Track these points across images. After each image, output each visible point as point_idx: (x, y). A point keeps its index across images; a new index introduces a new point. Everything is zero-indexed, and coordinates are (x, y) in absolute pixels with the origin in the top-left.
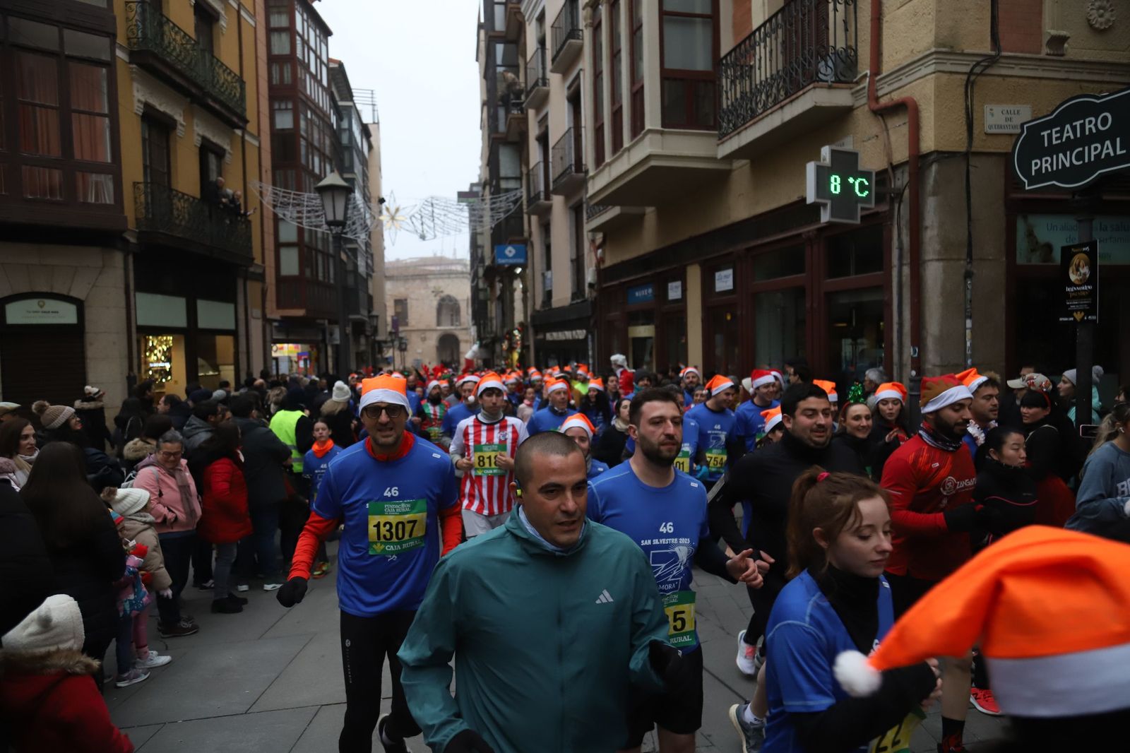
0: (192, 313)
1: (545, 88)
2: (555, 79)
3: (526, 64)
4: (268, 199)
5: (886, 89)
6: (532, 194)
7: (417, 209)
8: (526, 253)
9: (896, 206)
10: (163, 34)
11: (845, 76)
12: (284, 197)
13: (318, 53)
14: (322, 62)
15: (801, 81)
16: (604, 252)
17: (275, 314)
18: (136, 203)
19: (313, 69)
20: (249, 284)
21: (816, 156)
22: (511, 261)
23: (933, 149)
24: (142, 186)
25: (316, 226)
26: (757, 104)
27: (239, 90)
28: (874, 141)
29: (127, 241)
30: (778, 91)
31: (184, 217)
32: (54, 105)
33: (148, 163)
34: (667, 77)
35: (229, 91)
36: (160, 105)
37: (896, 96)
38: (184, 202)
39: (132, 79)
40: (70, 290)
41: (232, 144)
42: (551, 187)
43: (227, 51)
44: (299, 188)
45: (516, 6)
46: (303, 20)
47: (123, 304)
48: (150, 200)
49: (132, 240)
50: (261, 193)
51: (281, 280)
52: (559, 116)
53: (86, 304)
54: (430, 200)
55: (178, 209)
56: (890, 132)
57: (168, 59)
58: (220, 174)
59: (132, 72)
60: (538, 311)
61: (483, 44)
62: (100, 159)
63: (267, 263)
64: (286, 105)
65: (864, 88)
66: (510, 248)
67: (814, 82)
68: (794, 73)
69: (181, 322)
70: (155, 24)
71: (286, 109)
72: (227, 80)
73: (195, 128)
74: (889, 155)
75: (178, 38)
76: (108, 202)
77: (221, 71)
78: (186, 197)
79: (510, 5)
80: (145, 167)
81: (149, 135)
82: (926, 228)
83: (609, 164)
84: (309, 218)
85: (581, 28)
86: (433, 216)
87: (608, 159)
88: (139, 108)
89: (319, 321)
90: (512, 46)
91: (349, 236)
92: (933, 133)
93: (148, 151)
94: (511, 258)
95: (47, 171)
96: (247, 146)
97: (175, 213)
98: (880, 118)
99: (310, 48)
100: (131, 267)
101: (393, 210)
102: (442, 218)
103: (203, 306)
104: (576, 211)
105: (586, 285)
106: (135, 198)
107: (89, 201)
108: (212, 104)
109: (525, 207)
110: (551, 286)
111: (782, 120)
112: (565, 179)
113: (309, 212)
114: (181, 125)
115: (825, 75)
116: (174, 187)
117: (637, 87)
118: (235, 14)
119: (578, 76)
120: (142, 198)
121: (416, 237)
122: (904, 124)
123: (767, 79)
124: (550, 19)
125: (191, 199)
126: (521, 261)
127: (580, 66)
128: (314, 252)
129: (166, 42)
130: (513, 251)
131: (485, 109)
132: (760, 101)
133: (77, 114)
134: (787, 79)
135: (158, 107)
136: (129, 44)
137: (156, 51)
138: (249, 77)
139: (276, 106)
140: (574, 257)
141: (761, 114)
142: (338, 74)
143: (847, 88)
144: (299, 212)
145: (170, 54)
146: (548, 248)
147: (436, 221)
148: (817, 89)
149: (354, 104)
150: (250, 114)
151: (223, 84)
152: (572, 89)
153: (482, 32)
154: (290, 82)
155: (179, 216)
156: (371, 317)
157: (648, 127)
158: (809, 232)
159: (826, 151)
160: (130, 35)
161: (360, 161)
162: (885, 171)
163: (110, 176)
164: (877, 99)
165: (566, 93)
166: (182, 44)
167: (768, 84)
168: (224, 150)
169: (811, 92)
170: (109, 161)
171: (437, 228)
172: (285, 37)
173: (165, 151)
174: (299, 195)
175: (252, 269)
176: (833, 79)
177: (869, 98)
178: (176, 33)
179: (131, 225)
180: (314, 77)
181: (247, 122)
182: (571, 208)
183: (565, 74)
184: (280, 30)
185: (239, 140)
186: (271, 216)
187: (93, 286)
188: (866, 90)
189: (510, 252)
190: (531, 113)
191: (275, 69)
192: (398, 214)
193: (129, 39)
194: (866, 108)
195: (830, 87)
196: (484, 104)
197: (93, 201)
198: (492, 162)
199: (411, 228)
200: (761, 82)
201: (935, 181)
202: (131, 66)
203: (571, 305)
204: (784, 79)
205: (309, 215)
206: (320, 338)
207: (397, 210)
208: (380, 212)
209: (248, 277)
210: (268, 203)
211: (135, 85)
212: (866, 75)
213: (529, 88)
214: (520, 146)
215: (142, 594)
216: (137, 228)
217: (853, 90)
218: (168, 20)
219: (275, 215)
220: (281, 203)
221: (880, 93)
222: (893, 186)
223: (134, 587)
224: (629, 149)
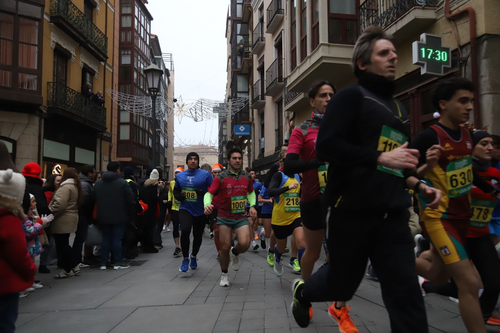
0: (72, 154)
1: (263, 42)
2: (268, 37)
3: (253, 31)
4: (116, 98)
5: (456, 6)
6: (255, 98)
7: (193, 105)
8: (251, 129)
9: (463, 68)
10: (68, 9)
11: (431, 3)
12: (124, 97)
13: (145, 28)
14: (147, 33)
15: (407, 7)
16: (294, 122)
17: (115, 159)
18: (48, 92)
19: (142, 35)
20: (103, 142)
21: (418, 39)
22: (242, 134)
23: (484, 33)
24: (51, 84)
25: (140, 113)
26: (381, 25)
27: (104, 42)
28: (449, 34)
29: (42, 111)
30: (394, 15)
31: (72, 102)
32: (10, 39)
33: (55, 74)
34: (332, 18)
35: (99, 41)
36: (64, 45)
37: (461, 9)
38: (73, 94)
39: (51, 30)
40: (10, 135)
41: (99, 69)
42: (265, 92)
43: (99, 22)
44: (132, 93)
45: (249, 3)
46: (138, 10)
47: (37, 144)
48: (55, 91)
49: (45, 111)
50: (112, 95)
51: (120, 142)
52: (270, 55)
53: (18, 143)
54: (200, 101)
55: (69, 97)
56: (459, 27)
57: (70, 22)
58: (92, 82)
59: (51, 27)
60: (257, 160)
61: (230, 28)
62: (32, 67)
63: (113, 133)
64: (128, 53)
65: (443, 8)
66: (242, 127)
67: (414, 6)
68: (403, 5)
69: (66, 158)
70: (65, 4)
71: (128, 54)
72: (98, 36)
73: (81, 59)
74: (458, 41)
75: (75, 12)
76: (33, 89)
77: (96, 31)
78: (74, 92)
79: (245, 3)
80: (54, 75)
81: (57, 59)
82: (482, 76)
83: (299, 67)
84: (136, 108)
85: (283, 9)
86: (202, 109)
87: (298, 65)
88: (53, 46)
89: (138, 166)
90: (246, 25)
91: (157, 118)
92: (484, 25)
93: (56, 68)
94: (243, 132)
95: (4, 71)
96: (106, 70)
97: (68, 99)
98: (452, 22)
99: (141, 25)
100: (43, 125)
101: (181, 105)
102: (206, 110)
103: (78, 150)
104: (279, 104)
105: (284, 141)
106: (48, 90)
107: (24, 88)
108: (90, 47)
109: (250, 106)
110: (264, 146)
111: (396, 29)
112: (272, 86)
113: (137, 105)
114: (74, 56)
115: (420, 2)
116: (68, 86)
117: (315, 23)
118: (105, 4)
119: (281, 32)
120: (52, 89)
121: (193, 120)
122: (467, 22)
123: (387, 10)
124: (266, 7)
125: (76, 93)
126: (248, 134)
127: (282, 28)
128: (138, 128)
129: (69, 13)
130: (244, 128)
131: (230, 60)
132: (383, 22)
133: (22, 44)
134: (399, 8)
135: (63, 46)
136: (51, 13)
137: (64, 17)
138: (109, 36)
139: (123, 53)
140: (277, 128)
141: (384, 29)
142: (155, 42)
143: (433, 9)
144: (131, 105)
145: (71, 19)
146: (263, 126)
147: (203, 112)
148: (417, 10)
149: (162, 57)
150: (109, 55)
151: (96, 38)
152: (277, 41)
153: (230, 22)
154: (130, 41)
155: (69, 101)
156: (165, 167)
157: (321, 42)
158: (412, 91)
159: (423, 36)
160: (52, 8)
161: (163, 87)
162: (456, 50)
163: (36, 76)
164: (450, 12)
165: (274, 43)
166: (77, 16)
167: (387, 13)
168: (95, 72)
169: (413, 11)
170: (36, 68)
171: (204, 115)
172: (129, 19)
173: (65, 69)
174: (132, 97)
175: (105, 135)
176: (425, 5)
177: (445, 13)
178: (75, 10)
179: (45, 103)
180: (143, 39)
181: (108, 58)
182: (275, 102)
183: (274, 34)
184: (126, 15)
185: (103, 67)
186: (116, 108)
187: (23, 133)
188: (444, 8)
189: (242, 129)
190: (255, 56)
191: (123, 34)
192: (183, 107)
193: (50, 10)
194: (444, 18)
195: (423, 9)
196: (229, 58)
197: (26, 88)
198: (233, 85)
199: (190, 115)
200: (384, 12)
201: (486, 50)
202: (51, 24)
203: (275, 153)
204: (397, 9)
205: (137, 107)
206: (138, 176)
207: (183, 106)
208: (174, 106)
209: (103, 138)
210: (115, 100)
211: (52, 34)
212: (443, 2)
213: (254, 43)
214: (248, 75)
215: (39, 246)
216: (47, 106)
217: (436, 10)
218: (71, 3)
219: (119, 107)
220: (122, 100)
221: (452, 9)
222: (461, 57)
223: (35, 241)
224: (310, 57)
